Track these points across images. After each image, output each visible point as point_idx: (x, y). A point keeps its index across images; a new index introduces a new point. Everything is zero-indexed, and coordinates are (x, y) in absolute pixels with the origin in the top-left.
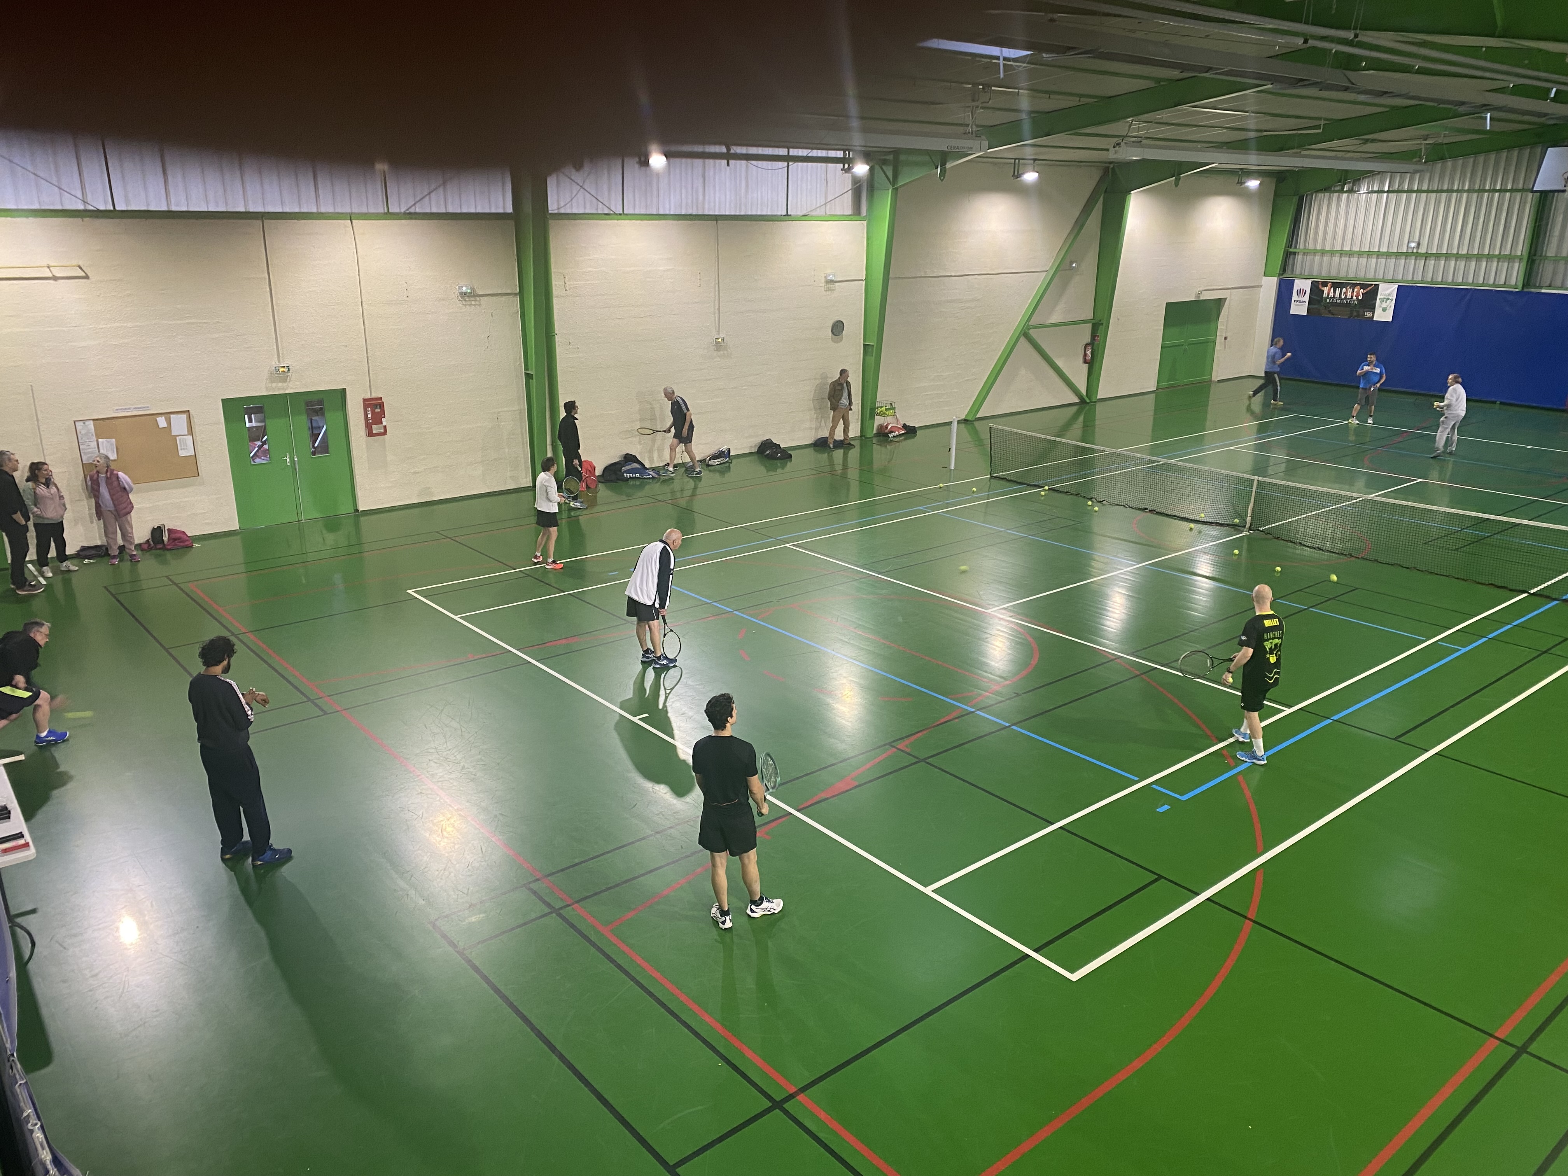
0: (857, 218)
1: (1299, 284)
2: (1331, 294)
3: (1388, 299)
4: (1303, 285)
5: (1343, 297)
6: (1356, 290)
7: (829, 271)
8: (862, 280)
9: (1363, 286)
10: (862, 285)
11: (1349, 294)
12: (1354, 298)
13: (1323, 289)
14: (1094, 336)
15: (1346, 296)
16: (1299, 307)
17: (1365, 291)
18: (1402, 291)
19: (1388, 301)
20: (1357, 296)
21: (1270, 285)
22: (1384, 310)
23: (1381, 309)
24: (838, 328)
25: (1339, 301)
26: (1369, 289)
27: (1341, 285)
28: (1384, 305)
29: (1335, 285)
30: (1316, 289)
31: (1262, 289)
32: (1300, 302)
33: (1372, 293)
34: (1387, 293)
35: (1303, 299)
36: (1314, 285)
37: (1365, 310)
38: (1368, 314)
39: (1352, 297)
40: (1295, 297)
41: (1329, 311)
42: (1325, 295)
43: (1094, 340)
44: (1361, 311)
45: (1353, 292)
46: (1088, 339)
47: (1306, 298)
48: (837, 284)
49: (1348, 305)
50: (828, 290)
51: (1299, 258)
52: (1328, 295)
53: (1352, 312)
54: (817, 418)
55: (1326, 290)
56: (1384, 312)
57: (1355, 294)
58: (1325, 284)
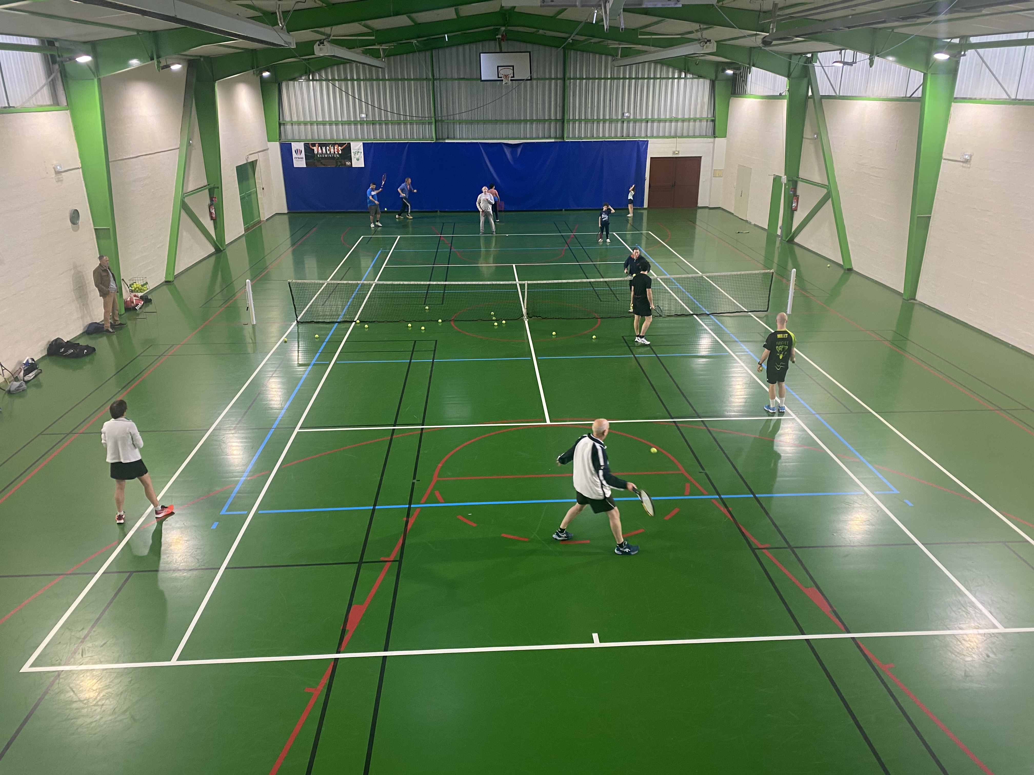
0: (57, 108)
1: (295, 146)
2: (320, 151)
3: (358, 152)
4: (298, 146)
5: (328, 152)
6: (336, 147)
7: (55, 162)
8: (78, 168)
9: (340, 145)
10: (80, 173)
11: (332, 150)
12: (336, 153)
13: (313, 148)
14: (211, 199)
15: (330, 152)
16: (300, 162)
17: (342, 148)
18: (366, 146)
19: (359, 154)
20: (338, 152)
21: (275, 148)
22: (358, 160)
23: (355, 159)
24: (75, 217)
25: (326, 156)
26: (344, 146)
27: (326, 145)
28: (357, 156)
29: (321, 145)
30: (308, 148)
31: (269, 151)
32: (299, 158)
33: (347, 150)
34: (357, 148)
35: (301, 156)
36: (306, 146)
37: (345, 160)
38: (348, 163)
39: (334, 152)
40: (294, 155)
41: (321, 163)
42: (316, 152)
43: (213, 201)
44: (343, 161)
45: (334, 149)
46: (208, 202)
47: (303, 155)
48: (63, 174)
49: (333, 158)
50: (59, 181)
51: (289, 127)
52: (318, 152)
53: (337, 162)
54: (80, 307)
55: (315, 149)
56: (358, 161)
57: (336, 150)
58: (314, 145)
